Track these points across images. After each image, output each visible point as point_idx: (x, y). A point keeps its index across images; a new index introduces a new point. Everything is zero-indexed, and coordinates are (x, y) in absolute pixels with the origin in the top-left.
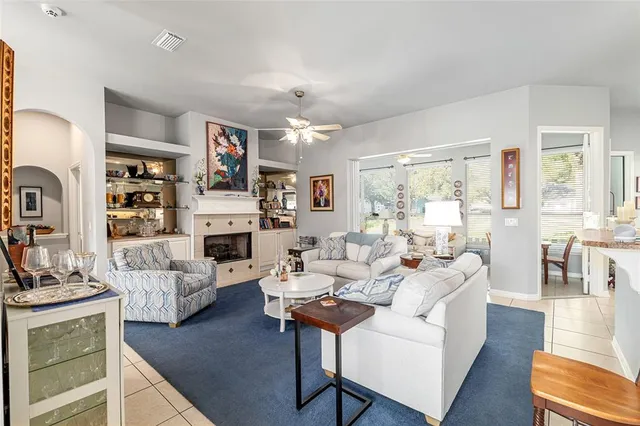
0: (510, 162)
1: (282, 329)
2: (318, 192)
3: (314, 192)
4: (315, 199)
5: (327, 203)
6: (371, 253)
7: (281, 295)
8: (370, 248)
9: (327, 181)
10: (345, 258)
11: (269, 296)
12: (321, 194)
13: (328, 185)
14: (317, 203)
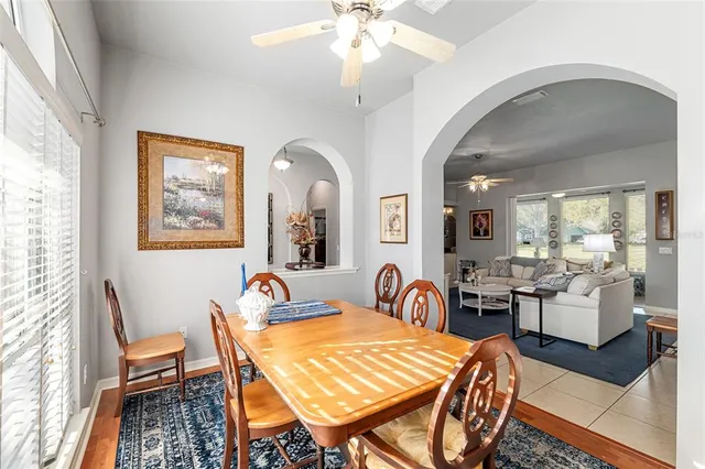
0: (664, 201)
1: (480, 314)
2: (478, 224)
3: (474, 223)
4: (475, 229)
5: (486, 233)
6: (534, 273)
7: (479, 293)
8: (533, 269)
9: (487, 215)
10: (511, 276)
11: (463, 293)
12: (481, 225)
13: (488, 218)
14: (476, 233)
